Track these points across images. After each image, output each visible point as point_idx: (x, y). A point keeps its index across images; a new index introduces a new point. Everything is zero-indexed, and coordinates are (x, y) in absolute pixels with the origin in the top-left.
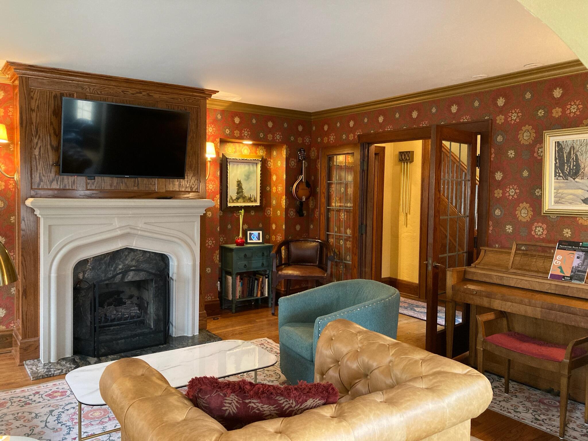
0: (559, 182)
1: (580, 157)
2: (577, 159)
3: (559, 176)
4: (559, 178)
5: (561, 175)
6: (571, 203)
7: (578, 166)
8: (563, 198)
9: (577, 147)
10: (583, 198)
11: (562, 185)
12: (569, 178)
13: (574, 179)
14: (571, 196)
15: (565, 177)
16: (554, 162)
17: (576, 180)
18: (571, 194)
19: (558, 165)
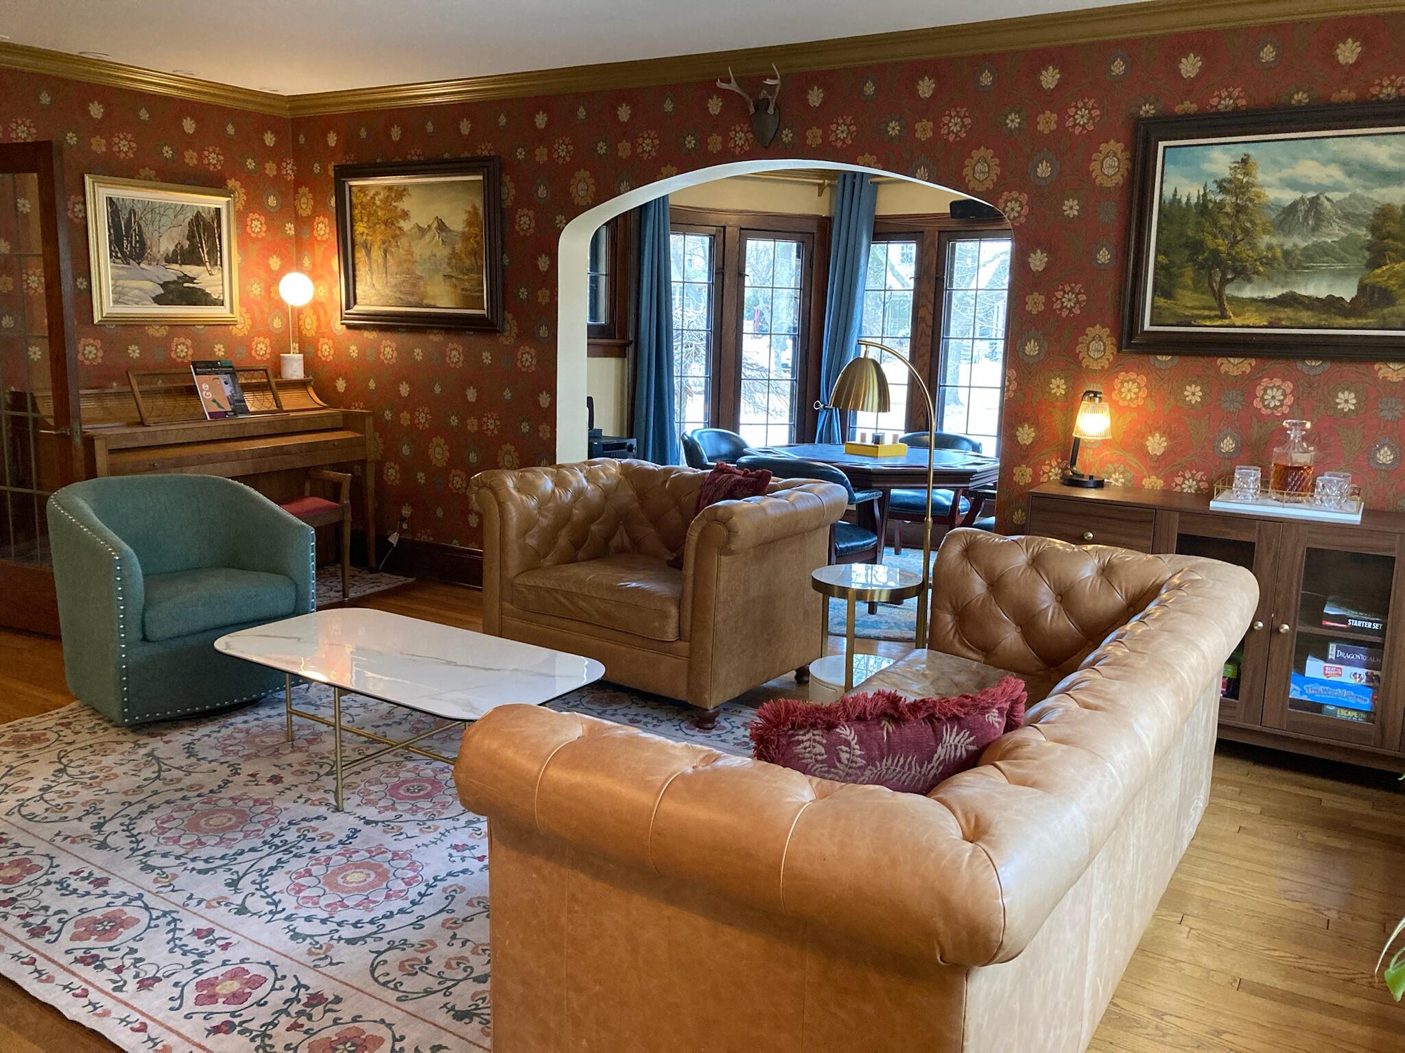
0: (117, 268)
1: (144, 229)
2: (141, 234)
3: (117, 257)
4: (117, 261)
5: (119, 255)
6: (137, 303)
7: (142, 242)
8: (125, 295)
9: (139, 212)
10: (154, 296)
11: (122, 272)
12: (131, 261)
13: (139, 264)
14: (136, 292)
15: (126, 259)
16: (107, 233)
17: (142, 265)
18: (137, 289)
19: (113, 238)
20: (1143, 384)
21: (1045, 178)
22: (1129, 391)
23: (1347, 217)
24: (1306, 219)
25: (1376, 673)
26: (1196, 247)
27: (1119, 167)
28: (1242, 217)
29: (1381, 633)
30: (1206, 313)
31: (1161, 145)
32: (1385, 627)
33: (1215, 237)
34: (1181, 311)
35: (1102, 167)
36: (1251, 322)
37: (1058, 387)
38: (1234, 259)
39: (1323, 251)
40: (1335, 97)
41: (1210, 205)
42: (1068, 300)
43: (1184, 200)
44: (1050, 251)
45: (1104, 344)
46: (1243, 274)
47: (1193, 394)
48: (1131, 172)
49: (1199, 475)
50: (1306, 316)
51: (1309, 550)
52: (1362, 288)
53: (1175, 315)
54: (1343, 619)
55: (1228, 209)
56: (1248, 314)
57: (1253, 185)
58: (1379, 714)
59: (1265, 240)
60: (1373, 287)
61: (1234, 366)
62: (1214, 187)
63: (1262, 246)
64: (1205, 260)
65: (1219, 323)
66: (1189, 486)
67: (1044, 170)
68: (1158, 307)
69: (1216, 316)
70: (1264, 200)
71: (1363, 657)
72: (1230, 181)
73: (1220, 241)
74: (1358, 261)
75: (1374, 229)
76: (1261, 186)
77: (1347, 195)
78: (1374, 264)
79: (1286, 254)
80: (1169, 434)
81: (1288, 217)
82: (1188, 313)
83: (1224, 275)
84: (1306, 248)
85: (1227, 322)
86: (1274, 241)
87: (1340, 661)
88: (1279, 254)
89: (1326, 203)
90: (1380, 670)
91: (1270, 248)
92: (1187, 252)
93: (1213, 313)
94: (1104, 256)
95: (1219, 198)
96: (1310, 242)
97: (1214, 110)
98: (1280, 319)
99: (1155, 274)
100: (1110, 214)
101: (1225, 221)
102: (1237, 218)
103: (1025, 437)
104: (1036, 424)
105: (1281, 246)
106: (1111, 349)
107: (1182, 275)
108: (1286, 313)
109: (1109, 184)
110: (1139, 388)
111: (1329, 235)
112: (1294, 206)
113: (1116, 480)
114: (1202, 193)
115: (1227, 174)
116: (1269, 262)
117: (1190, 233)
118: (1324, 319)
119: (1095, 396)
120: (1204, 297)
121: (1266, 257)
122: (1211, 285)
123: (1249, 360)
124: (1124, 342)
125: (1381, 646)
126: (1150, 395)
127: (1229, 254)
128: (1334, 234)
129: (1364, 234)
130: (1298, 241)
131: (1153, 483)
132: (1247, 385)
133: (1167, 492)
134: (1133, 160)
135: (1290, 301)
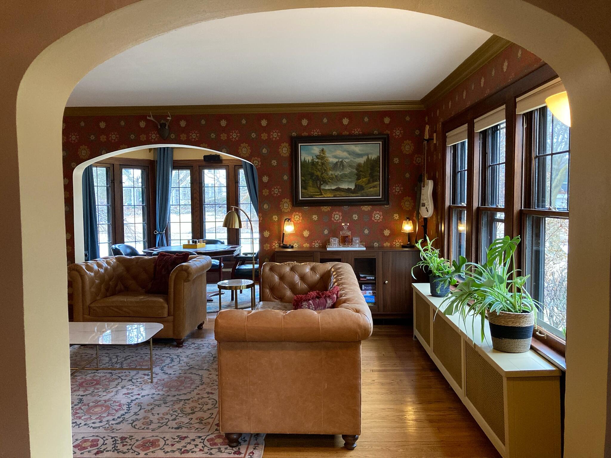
20: (300, 216)
21: (265, 154)
22: (297, 218)
23: (350, 166)
24: (340, 166)
25: (374, 291)
26: (312, 175)
27: (287, 150)
28: (323, 166)
29: (375, 280)
30: (317, 194)
31: (299, 145)
32: (375, 278)
33: (317, 172)
34: (309, 193)
35: (282, 151)
36: (329, 196)
37: (275, 218)
38: (323, 178)
39: (345, 175)
40: (343, 133)
41: (315, 163)
42: (276, 191)
43: (307, 161)
44: (269, 176)
45: (288, 205)
46: (325, 182)
47: (315, 217)
48: (291, 152)
49: (319, 242)
50: (343, 193)
51: (355, 259)
52: (356, 186)
53: (308, 194)
54: (365, 277)
55: (320, 164)
56: (328, 194)
57: (326, 157)
58: (377, 303)
59: (330, 173)
60: (359, 186)
61: (326, 209)
62: (315, 157)
63: (330, 174)
64: (315, 178)
65: (320, 196)
66: (316, 245)
67: (264, 151)
68: (303, 192)
69: (319, 195)
70: (329, 161)
71: (370, 288)
72: (319, 156)
73: (318, 173)
74: (354, 178)
75: (357, 169)
76: (328, 157)
77: (349, 160)
78: (358, 179)
79: (336, 176)
80: (309, 230)
81: (335, 166)
82: (312, 194)
83: (320, 183)
84: (340, 175)
85: (322, 196)
86: (333, 173)
87: (365, 290)
88: (334, 177)
89: (345, 163)
90: (376, 290)
91: (332, 175)
92: (310, 176)
93: (318, 194)
94: (286, 178)
95: (317, 160)
96: (342, 173)
97: (312, 135)
98: (336, 195)
99: (301, 183)
100: (286, 165)
101: (319, 167)
102: (322, 166)
103: (266, 234)
104: (269, 230)
105: (335, 174)
106: (290, 206)
107: (309, 183)
108: (337, 193)
109: (285, 156)
110: (299, 217)
111: (346, 171)
112: (337, 162)
113: (296, 245)
114: (312, 159)
115: (318, 154)
116: (332, 179)
117: (310, 171)
118: (347, 194)
119: (289, 220)
120: (316, 189)
121: (331, 177)
122: (317, 186)
123: (329, 207)
124: (294, 203)
125: (375, 284)
126: (303, 219)
127: (321, 176)
128: (347, 171)
129: (355, 171)
130: (338, 173)
131: (306, 245)
132: (329, 214)
133: (311, 247)
134: (292, 149)
135: (338, 189)
